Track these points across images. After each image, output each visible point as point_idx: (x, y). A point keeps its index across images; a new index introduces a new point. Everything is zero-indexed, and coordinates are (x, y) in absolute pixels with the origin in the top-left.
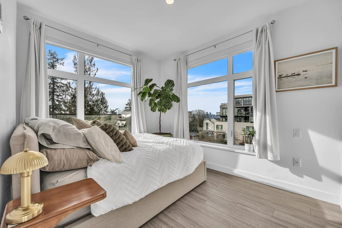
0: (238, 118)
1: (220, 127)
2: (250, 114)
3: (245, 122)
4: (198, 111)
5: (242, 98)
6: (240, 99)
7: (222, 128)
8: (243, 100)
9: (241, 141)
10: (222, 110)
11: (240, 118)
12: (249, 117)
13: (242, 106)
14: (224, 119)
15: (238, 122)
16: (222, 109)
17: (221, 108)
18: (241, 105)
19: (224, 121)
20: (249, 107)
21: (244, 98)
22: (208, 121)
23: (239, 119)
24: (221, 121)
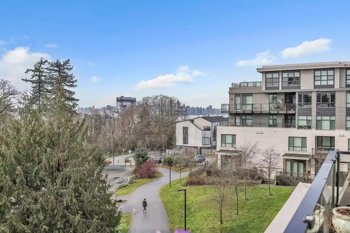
0: (271, 117)
1: (229, 140)
2: (297, 109)
3: (287, 126)
4: (159, 98)
5: (280, 73)
6: (276, 75)
7: (234, 142)
8: (282, 78)
9: (280, 171)
10: (234, 99)
11: (275, 117)
12: (294, 114)
13: (280, 90)
14: (238, 121)
15: (270, 126)
16: (233, 97)
17: (230, 94)
18: (278, 88)
19: (238, 124)
20: (294, 93)
21: (283, 72)
22: (187, 124)
23: (273, 120)
24: (232, 125)
